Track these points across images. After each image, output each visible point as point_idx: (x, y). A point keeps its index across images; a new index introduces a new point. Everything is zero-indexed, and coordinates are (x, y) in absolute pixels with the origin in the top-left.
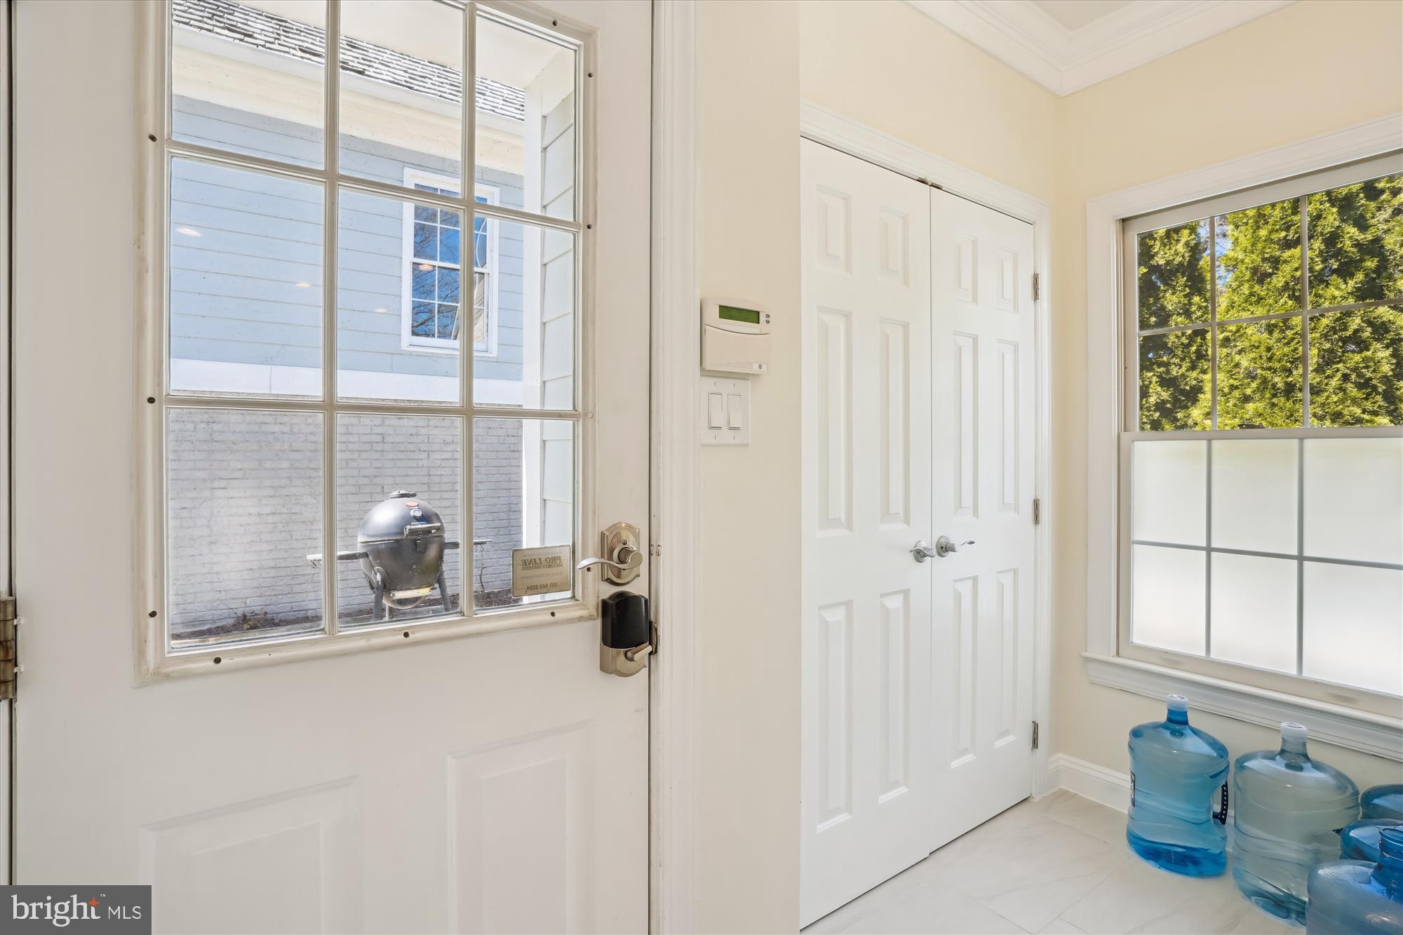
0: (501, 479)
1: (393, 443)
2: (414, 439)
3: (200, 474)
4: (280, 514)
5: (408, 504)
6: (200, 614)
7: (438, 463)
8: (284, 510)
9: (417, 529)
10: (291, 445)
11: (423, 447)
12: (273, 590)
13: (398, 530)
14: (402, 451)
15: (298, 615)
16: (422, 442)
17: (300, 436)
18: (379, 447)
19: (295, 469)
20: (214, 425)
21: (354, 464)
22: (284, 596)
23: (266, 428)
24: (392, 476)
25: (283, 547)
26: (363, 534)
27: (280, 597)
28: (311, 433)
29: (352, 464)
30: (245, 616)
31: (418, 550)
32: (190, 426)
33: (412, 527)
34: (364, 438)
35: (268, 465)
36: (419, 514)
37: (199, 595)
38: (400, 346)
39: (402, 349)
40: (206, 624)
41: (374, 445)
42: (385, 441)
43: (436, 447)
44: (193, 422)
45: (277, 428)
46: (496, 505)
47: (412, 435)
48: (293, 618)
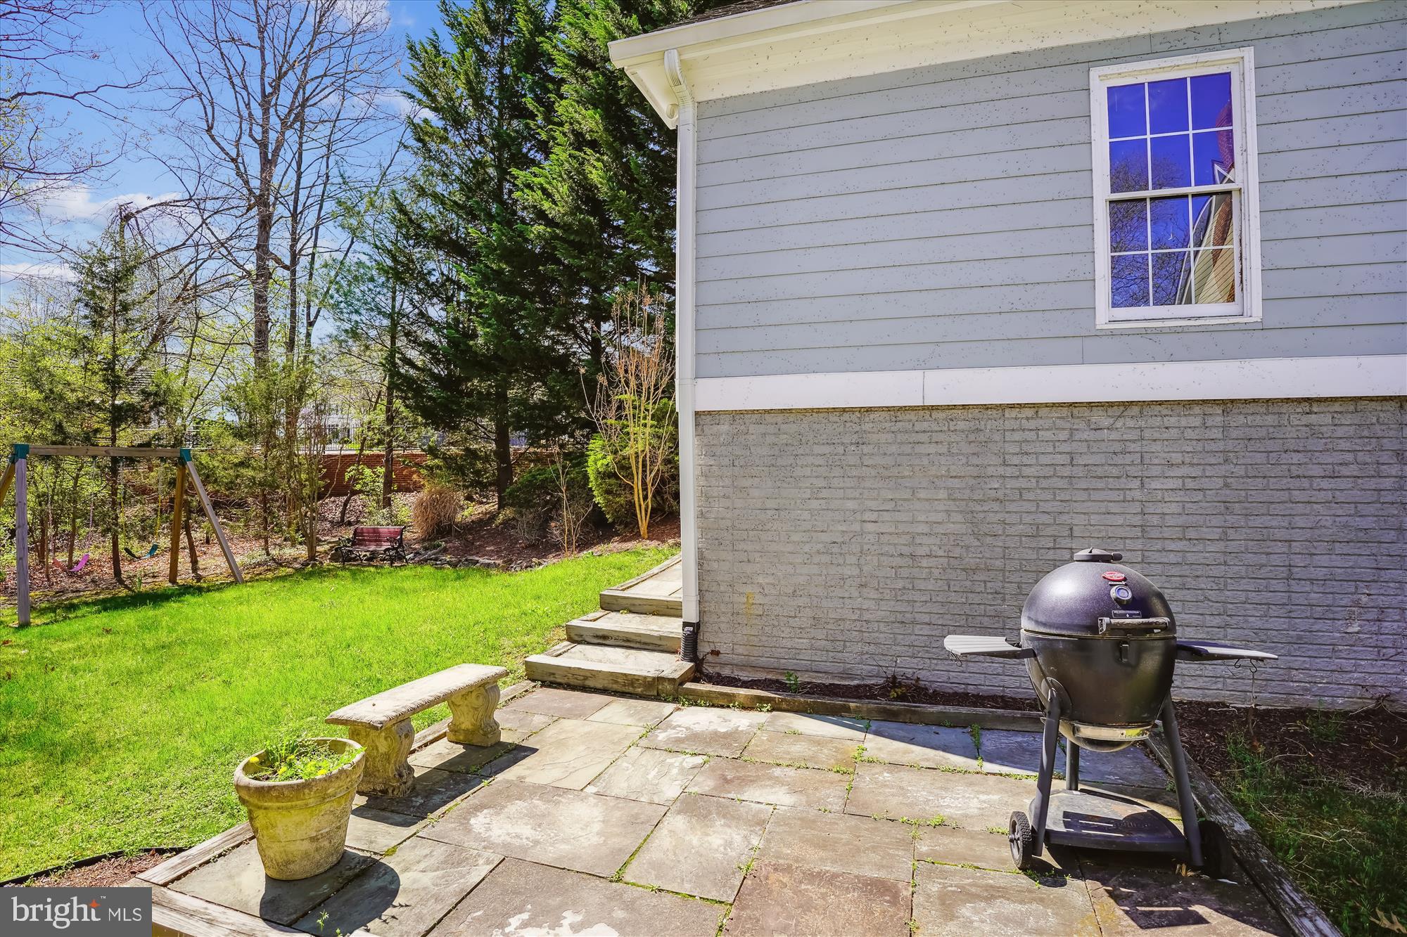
0: (1274, 523)
1: (1085, 465)
2: (1119, 460)
3: (851, 505)
4: (936, 557)
5: (1107, 576)
6: (849, 666)
7: (1159, 495)
8: (941, 553)
9: (1122, 623)
10: (948, 470)
11: (1133, 471)
12: (927, 652)
13: (1087, 622)
14: (1101, 477)
15: (956, 689)
16: (1132, 464)
17: (961, 457)
18: (1066, 471)
19: (954, 500)
20: (864, 446)
21: (1031, 496)
22: (940, 662)
23: (921, 449)
24: (1084, 513)
25: (939, 599)
26: (1029, 618)
27: (935, 661)
28: (974, 454)
29: (1026, 496)
30: (894, 677)
31: (1124, 660)
32: (840, 449)
33: (1113, 621)
34: (1044, 460)
35: (922, 494)
36: (1126, 595)
37: (848, 644)
38: (1095, 325)
39: (1098, 327)
40: (853, 679)
41: (1058, 468)
42: (1074, 463)
43: (1155, 471)
44: (843, 444)
45: (932, 449)
46: (1262, 566)
47: (1115, 453)
48: (951, 691)
